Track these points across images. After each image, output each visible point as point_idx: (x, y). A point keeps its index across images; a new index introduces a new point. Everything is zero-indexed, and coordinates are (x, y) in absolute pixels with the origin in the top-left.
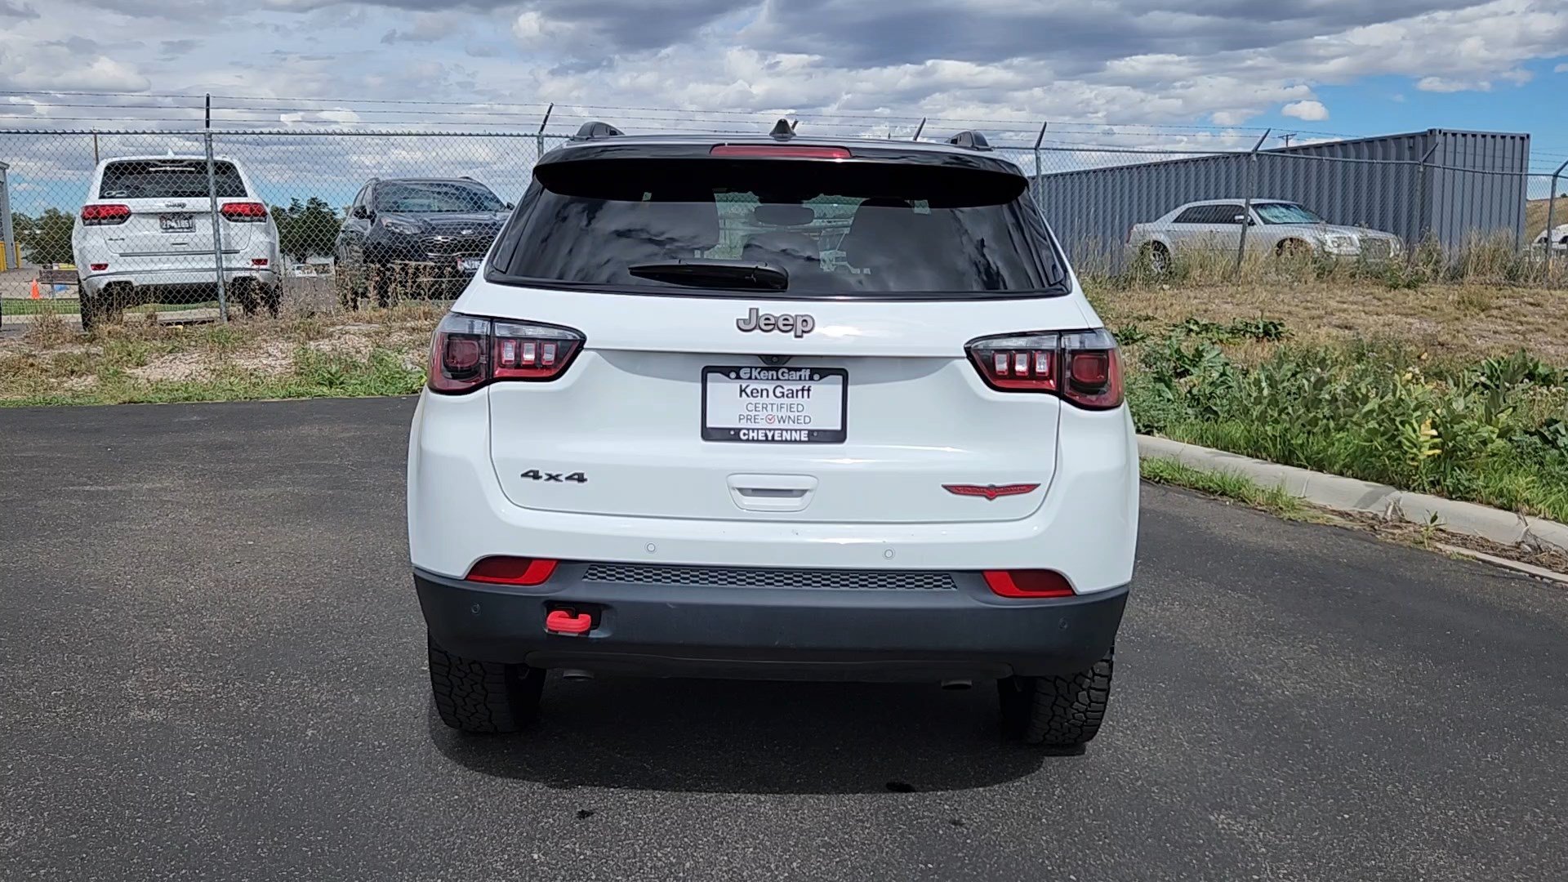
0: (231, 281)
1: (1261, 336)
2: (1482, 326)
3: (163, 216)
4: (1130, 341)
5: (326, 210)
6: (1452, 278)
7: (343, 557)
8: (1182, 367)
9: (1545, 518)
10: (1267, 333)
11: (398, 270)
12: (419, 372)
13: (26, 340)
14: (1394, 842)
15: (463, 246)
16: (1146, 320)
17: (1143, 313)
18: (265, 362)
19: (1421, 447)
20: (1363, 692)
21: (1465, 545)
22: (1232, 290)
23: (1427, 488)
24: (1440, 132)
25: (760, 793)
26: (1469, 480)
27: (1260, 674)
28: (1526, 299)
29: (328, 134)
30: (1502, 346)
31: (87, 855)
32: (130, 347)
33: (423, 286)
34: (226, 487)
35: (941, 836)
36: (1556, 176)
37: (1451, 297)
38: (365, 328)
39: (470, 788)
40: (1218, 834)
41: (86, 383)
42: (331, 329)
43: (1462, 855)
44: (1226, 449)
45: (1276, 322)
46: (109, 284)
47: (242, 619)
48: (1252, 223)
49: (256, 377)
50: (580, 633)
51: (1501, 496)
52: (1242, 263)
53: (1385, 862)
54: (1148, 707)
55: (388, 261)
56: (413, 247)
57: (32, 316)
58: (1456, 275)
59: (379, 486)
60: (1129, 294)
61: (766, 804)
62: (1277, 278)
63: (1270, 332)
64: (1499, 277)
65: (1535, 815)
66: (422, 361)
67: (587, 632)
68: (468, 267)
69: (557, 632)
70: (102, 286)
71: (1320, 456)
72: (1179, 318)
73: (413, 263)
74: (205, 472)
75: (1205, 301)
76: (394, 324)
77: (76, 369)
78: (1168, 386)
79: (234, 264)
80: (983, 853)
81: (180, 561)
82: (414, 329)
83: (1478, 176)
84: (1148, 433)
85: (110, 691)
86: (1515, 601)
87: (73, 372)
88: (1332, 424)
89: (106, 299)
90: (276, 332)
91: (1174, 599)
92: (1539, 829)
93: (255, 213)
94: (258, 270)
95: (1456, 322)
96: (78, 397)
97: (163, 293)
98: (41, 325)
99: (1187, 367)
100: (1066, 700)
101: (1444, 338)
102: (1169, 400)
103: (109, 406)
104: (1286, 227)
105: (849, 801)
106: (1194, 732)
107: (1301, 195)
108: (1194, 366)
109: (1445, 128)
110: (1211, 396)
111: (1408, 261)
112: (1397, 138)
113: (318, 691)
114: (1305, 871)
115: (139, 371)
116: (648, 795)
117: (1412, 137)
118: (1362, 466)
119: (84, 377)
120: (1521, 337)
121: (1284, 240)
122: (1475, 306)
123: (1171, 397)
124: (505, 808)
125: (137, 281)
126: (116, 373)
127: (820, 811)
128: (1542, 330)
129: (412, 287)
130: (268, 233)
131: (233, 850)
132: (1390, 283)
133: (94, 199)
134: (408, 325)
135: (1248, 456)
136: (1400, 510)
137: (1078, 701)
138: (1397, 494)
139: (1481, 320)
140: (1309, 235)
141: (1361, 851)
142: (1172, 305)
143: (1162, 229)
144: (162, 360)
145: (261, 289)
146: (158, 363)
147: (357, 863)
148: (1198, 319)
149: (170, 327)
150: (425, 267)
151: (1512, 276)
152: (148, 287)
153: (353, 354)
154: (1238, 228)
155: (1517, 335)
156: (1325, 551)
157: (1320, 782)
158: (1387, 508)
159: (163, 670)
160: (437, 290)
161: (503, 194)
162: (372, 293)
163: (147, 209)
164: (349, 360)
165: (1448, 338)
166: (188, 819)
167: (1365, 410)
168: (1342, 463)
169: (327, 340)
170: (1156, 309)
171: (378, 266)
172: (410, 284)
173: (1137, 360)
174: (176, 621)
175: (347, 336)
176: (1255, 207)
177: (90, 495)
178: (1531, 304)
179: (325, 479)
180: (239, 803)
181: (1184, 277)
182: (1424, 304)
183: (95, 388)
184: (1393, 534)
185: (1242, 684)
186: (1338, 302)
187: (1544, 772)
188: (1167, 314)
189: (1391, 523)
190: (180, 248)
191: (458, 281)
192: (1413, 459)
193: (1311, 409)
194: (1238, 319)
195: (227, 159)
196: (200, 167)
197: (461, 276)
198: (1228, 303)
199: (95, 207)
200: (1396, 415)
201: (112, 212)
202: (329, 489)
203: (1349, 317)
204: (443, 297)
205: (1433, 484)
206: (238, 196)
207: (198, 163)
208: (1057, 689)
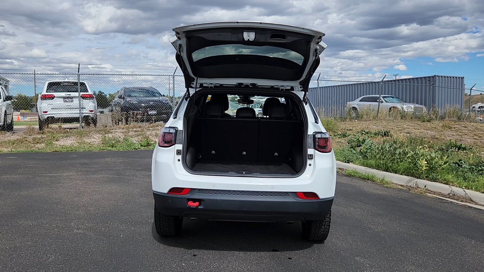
0: (83, 117)
1: (383, 135)
2: (449, 133)
3: (64, 98)
4: (345, 137)
5: (104, 95)
6: (442, 119)
7: (123, 193)
8: (359, 144)
9: (456, 187)
10: (385, 135)
11: (131, 114)
12: (138, 143)
13: (24, 133)
14: (402, 264)
15: (150, 107)
16: (350, 130)
17: (349, 128)
18: (93, 140)
19: (423, 167)
20: (400, 230)
21: (434, 194)
22: (376, 122)
23: (425, 178)
24: (437, 76)
25: (239, 251)
26: (436, 176)
27: (373, 225)
28: (462, 125)
29: (113, 75)
30: (454, 139)
31: (71, 262)
32: (54, 135)
33: (139, 118)
34: (88, 175)
35: (286, 262)
36: (471, 89)
37: (440, 125)
38: (122, 130)
39: (165, 249)
40: (357, 262)
41: (42, 146)
42: (112, 131)
43: (418, 267)
44: (370, 167)
45: (388, 131)
46: (48, 117)
47: (99, 209)
48: (382, 102)
49: (91, 145)
50: (196, 207)
51: (445, 181)
52: (379, 114)
53: (399, 269)
54: (342, 233)
55: (129, 111)
56: (136, 107)
57: (26, 126)
58: (442, 118)
59: (130, 175)
60: (345, 123)
61: (242, 254)
62: (389, 118)
63: (386, 134)
64: (455, 119)
65: (439, 259)
66: (138, 140)
67: (198, 206)
68: (152, 113)
69: (190, 206)
70: (46, 118)
71: (396, 169)
72: (360, 130)
73: (136, 112)
74: (81, 171)
75: (368, 125)
76: (130, 129)
77: (39, 142)
78: (354, 149)
79: (84, 112)
80: (296, 265)
81: (79, 194)
82: (136, 131)
83: (449, 89)
84: (348, 163)
85: (68, 225)
86: (445, 208)
87: (38, 143)
88: (399, 160)
89: (47, 122)
90: (96, 131)
91: (352, 207)
92: (439, 262)
93: (90, 97)
94: (91, 113)
95: (442, 132)
96: (40, 150)
97: (64, 120)
98: (28, 129)
99: (361, 144)
100: (319, 228)
101: (437, 137)
102: (354, 153)
103: (49, 152)
104: (392, 103)
105: (263, 253)
106: (354, 239)
107: (397, 94)
108: (363, 144)
109: (439, 75)
110: (366, 152)
111: (428, 114)
112: (425, 78)
113: (122, 226)
114: (378, 270)
115: (57, 142)
116: (211, 251)
117: (429, 77)
118: (408, 172)
119: (41, 144)
120: (460, 137)
121: (391, 107)
122: (447, 127)
123: (355, 153)
124: (174, 254)
125: (56, 116)
126: (51, 143)
127: (255, 255)
128: (467, 135)
129: (135, 119)
130: (94, 103)
131: (107, 262)
132: (422, 120)
133: (44, 93)
134: (134, 130)
135: (376, 169)
136: (417, 184)
137: (322, 228)
138: (416, 180)
139: (449, 131)
140: (399, 106)
141: (393, 266)
142: (358, 126)
143: (356, 103)
144: (63, 139)
145: (92, 119)
146: (62, 140)
147: (138, 265)
148: (365, 130)
149: (66, 130)
150: (139, 113)
151: (459, 118)
152: (59, 118)
153: (118, 138)
154: (377, 103)
155: (459, 136)
156: (395, 195)
157: (385, 251)
158: (414, 184)
159: (80, 221)
160: (142, 120)
161: (163, 92)
162: (124, 120)
163: (60, 96)
164: (117, 140)
165: (439, 137)
166: (94, 255)
167: (407, 156)
168: (402, 171)
169: (111, 134)
170: (353, 127)
171: (126, 112)
172: (135, 118)
173: (346, 142)
174: (81, 209)
175: (117, 133)
176: (384, 97)
177: (50, 177)
178: (464, 127)
179: (115, 173)
180: (106, 252)
181: (362, 118)
182: (432, 126)
183: (44, 147)
184: (415, 191)
185: (367, 228)
186: (407, 126)
187: (444, 249)
188: (356, 129)
189: (414, 188)
190: (69, 107)
191: (149, 117)
192: (421, 170)
193: (393, 156)
194: (377, 130)
195: (83, 82)
196: (76, 84)
197: (150, 116)
198: (374, 126)
199: (45, 95)
200: (416, 158)
201: (50, 97)
202: (117, 176)
203: (410, 130)
204: (144, 122)
205: (426, 177)
206: (87, 92)
207: (75, 83)
208: (316, 225)
